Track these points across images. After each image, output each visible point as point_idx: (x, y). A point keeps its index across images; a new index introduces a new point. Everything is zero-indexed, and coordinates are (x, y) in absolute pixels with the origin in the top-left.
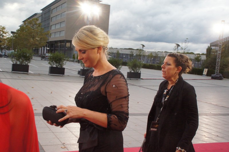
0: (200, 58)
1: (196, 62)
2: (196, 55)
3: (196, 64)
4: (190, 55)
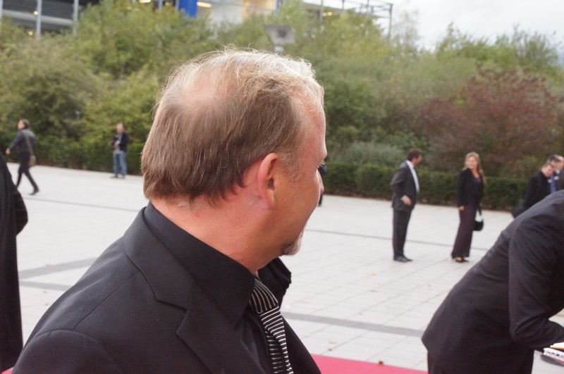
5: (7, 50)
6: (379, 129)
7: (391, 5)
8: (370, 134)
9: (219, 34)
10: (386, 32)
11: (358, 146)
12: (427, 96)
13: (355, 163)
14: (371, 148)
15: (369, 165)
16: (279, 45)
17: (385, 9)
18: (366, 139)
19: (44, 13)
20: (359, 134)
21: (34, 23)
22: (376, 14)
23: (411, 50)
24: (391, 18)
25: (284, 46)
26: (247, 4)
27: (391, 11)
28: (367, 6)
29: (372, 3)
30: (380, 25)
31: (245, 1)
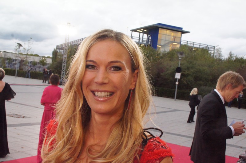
0: (46, 61)
1: (41, 66)
2: (42, 58)
3: (42, 68)
4: (34, 57)
7: (214, 47)
9: (162, 54)
10: (212, 55)
11: (203, 87)
13: (202, 92)
14: (207, 88)
16: (180, 57)
17: (213, 48)
18: (206, 85)
20: (204, 84)
22: (209, 49)
23: (221, 60)
24: (214, 50)
25: (182, 58)
26: (171, 46)
27: (214, 48)
28: (207, 47)
29: (208, 46)
30: (211, 52)
31: (171, 45)
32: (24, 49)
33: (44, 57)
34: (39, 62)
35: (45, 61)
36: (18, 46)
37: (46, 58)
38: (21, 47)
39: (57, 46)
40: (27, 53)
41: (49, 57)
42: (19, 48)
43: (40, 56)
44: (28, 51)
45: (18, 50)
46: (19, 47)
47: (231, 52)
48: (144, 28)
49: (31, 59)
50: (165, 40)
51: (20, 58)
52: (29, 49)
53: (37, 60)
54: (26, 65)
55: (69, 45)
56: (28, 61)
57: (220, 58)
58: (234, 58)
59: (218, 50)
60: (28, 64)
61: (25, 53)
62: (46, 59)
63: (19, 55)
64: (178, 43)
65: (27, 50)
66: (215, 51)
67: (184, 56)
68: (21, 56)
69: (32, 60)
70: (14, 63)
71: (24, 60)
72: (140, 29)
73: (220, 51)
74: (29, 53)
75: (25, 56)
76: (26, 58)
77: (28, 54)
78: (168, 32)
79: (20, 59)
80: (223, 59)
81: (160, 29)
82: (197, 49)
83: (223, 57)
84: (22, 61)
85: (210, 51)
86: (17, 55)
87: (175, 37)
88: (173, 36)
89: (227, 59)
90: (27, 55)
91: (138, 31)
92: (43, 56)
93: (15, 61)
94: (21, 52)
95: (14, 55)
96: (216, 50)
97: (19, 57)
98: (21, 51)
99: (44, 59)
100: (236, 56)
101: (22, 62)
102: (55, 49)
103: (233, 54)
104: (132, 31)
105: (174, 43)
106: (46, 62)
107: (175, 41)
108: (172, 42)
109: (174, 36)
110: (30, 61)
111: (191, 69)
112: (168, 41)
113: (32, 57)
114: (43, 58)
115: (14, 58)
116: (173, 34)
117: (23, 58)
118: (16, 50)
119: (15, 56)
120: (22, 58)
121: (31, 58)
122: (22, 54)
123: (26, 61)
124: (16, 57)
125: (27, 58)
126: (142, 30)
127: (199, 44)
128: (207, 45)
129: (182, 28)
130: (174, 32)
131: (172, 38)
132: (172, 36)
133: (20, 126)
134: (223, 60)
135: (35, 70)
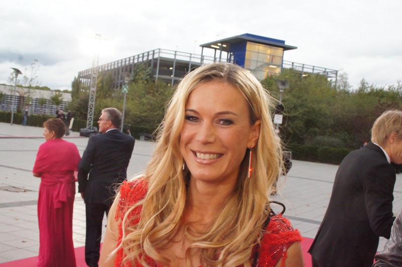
1: (54, 106)
2: (54, 93)
3: (54, 109)
4: (42, 91)
5: (159, 92)
6: (330, 130)
7: (337, 71)
8: (325, 132)
10: (333, 84)
11: (319, 138)
12: (354, 114)
13: (318, 146)
14: (326, 139)
15: (324, 147)
16: (281, 89)
17: (334, 73)
18: (323, 134)
19: (175, 76)
20: (320, 132)
21: (171, 80)
22: (329, 75)
23: (347, 93)
24: (336, 77)
25: (285, 90)
26: (267, 71)
27: (336, 74)
28: (325, 72)
29: (327, 70)
30: (331, 80)
31: (266, 69)
32: (25, 77)
33: (59, 91)
34: (49, 99)
35: (60, 98)
36: (14, 74)
37: (61, 93)
38: (19, 75)
39: (80, 72)
40: (30, 85)
41: (66, 91)
42: (16, 77)
43: (51, 89)
44: (31, 81)
45: (15, 79)
46: (17, 75)
47: (363, 80)
48: (223, 42)
49: (37, 95)
50: (257, 61)
51: (19, 93)
52: (34, 77)
53: (47, 95)
54: (28, 105)
55: (100, 71)
56: (32, 98)
57: (346, 89)
58: (369, 90)
59: (342, 76)
60: (32, 102)
61: (27, 85)
62: (61, 95)
63: (17, 88)
64: (278, 66)
65: (29, 79)
66: (338, 78)
67: (287, 87)
68: (20, 90)
69: (38, 97)
70: (9, 101)
71: (25, 96)
72: (215, 43)
73: (346, 79)
74: (34, 85)
75: (26, 90)
76: (29, 92)
77: (32, 86)
78: (261, 48)
79: (17, 94)
80: (352, 91)
81: (248, 42)
82: (309, 74)
83: (350, 87)
84: (21, 98)
85: (329, 79)
86: (13, 89)
87: (273, 57)
88: (270, 55)
89: (358, 91)
90: (30, 87)
91: (212, 46)
92: (57, 89)
93: (9, 98)
94: (19, 84)
95: (8, 88)
96: (340, 76)
97: (17, 92)
98: (19, 81)
99: (59, 94)
100: (372, 86)
101: (22, 100)
102: (77, 77)
103: (367, 83)
104: (203, 46)
105: (271, 66)
106: (62, 99)
107: (274, 63)
108: (268, 64)
109: (272, 54)
110: (34, 97)
111: (300, 109)
112: (261, 62)
113: (38, 91)
114: (57, 93)
115: (8, 93)
116: (269, 51)
117: (23, 93)
118: (12, 80)
119: (9, 90)
120: (21, 93)
121: (36, 92)
122: (21, 86)
123: (29, 99)
124: (12, 91)
125: (30, 94)
126: (220, 44)
127: (312, 68)
128: (325, 69)
129: (283, 42)
130: (271, 48)
131: (269, 57)
132: (268, 54)
133: (20, 206)
134: (352, 93)
135: (43, 113)
